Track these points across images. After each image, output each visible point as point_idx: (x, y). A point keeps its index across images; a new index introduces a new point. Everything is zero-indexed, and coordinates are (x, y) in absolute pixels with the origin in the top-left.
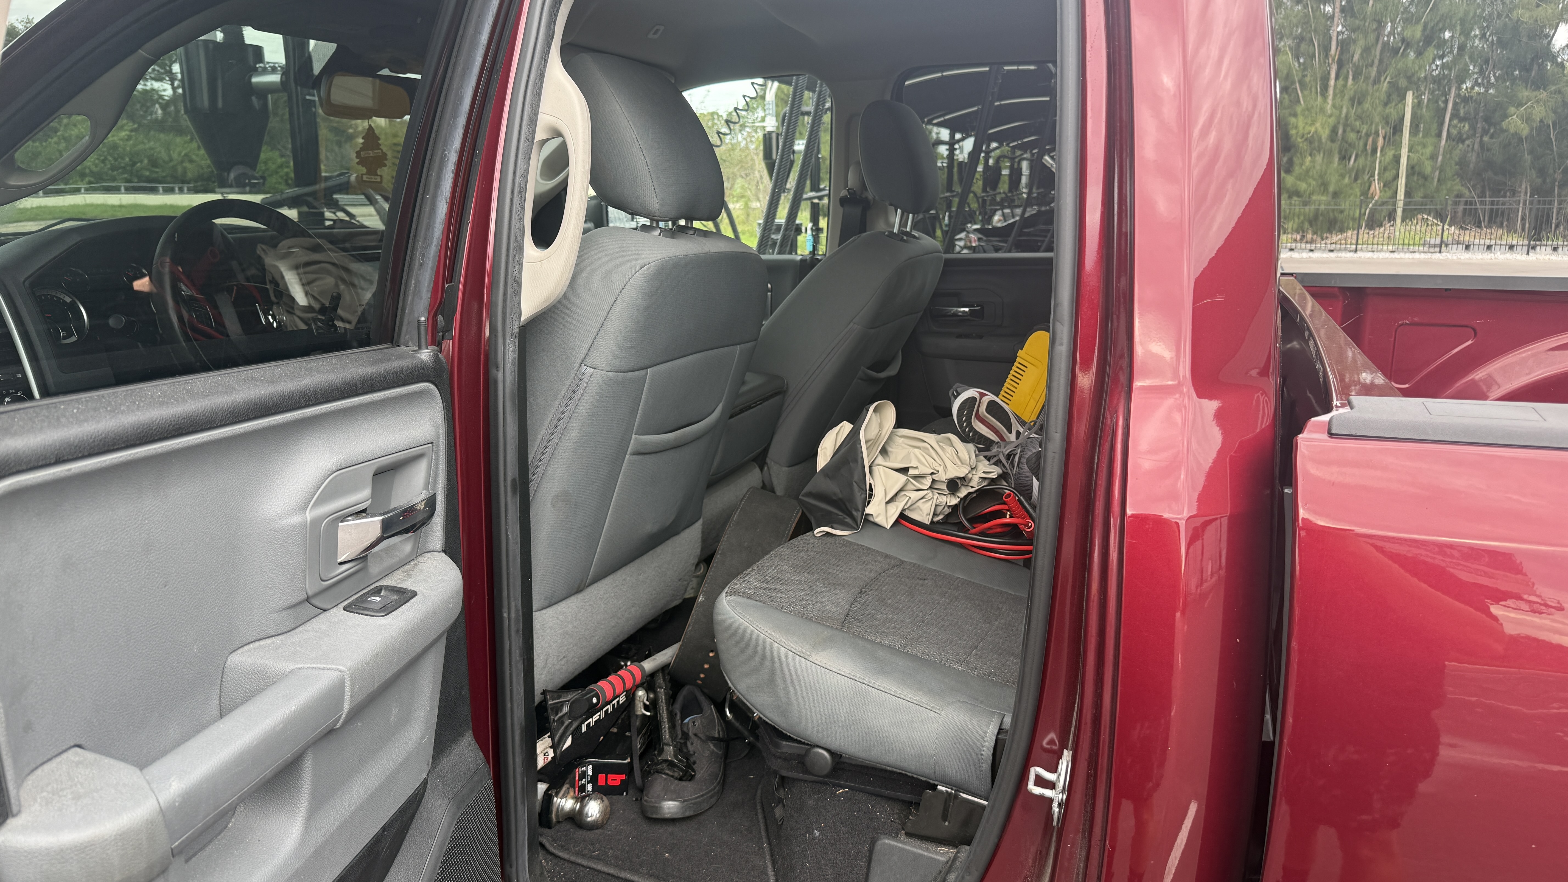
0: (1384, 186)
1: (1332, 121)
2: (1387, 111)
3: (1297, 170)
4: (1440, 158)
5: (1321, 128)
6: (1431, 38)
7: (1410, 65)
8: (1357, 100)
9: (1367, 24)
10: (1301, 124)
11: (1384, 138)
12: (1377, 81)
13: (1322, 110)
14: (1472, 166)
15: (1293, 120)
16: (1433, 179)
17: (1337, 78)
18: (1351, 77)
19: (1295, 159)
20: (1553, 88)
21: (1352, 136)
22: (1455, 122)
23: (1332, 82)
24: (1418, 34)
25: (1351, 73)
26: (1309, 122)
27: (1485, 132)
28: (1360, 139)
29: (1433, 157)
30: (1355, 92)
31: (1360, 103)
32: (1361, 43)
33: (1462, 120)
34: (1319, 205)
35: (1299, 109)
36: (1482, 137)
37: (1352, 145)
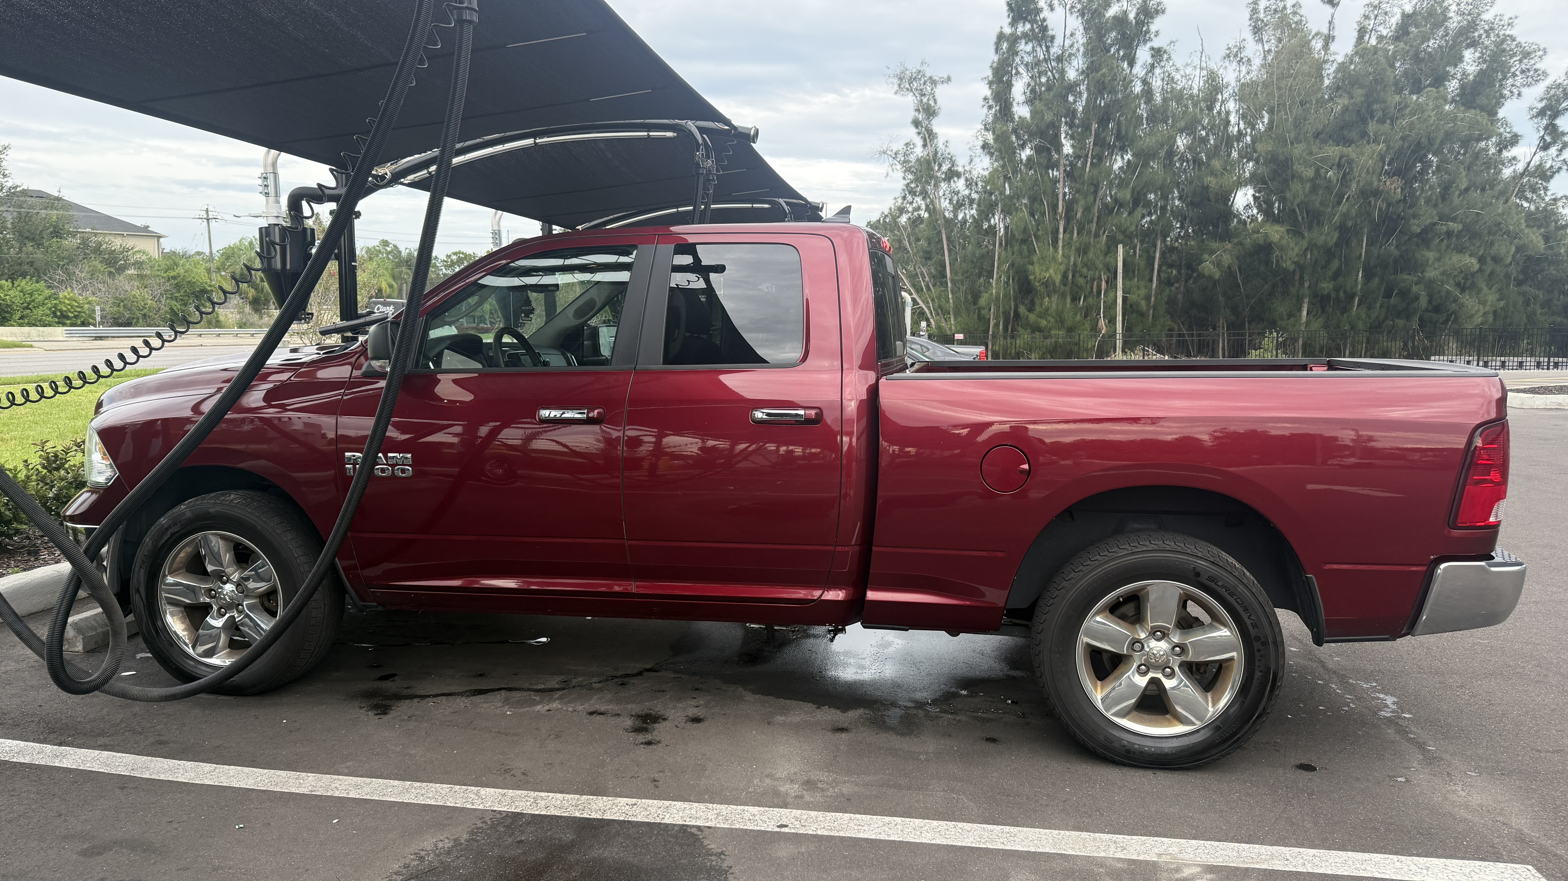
0: (1109, 322)
1: (1062, 268)
2: (1107, 260)
3: (1038, 309)
4: (1153, 299)
5: (1054, 274)
6: (1138, 199)
7: (1123, 221)
8: (1083, 250)
9: (1085, 187)
10: (1037, 271)
11: (1107, 282)
12: (1097, 235)
13: (1054, 258)
14: (1180, 305)
15: (1031, 267)
16: (1148, 316)
17: (1065, 232)
18: (1076, 232)
19: (1036, 300)
20: (1236, 241)
21: (1081, 281)
22: (1164, 268)
23: (1061, 236)
24: (1128, 197)
25: (1075, 228)
26: (1044, 269)
27: (1189, 277)
28: (1087, 283)
29: (1148, 298)
30: (1080, 243)
31: (1085, 253)
32: (1082, 203)
33: (1171, 266)
34: (1058, 338)
35: (1035, 259)
36: (1186, 281)
37: (1081, 288)
